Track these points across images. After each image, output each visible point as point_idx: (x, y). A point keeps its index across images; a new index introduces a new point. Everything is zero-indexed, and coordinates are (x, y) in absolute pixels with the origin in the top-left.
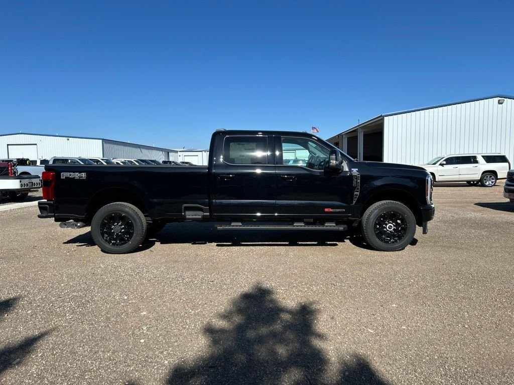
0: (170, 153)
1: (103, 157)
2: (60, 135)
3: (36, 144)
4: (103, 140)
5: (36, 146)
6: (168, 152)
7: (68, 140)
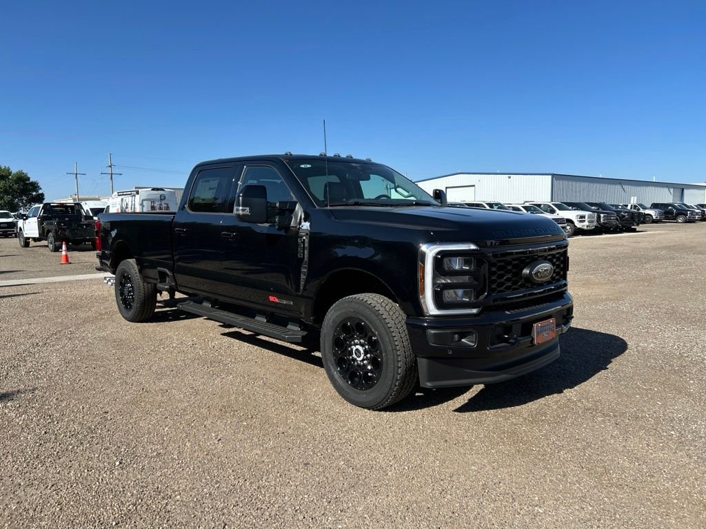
0: (685, 191)
1: (552, 201)
2: (501, 172)
3: (474, 186)
4: (553, 175)
5: (473, 188)
6: (681, 189)
7: (510, 177)
